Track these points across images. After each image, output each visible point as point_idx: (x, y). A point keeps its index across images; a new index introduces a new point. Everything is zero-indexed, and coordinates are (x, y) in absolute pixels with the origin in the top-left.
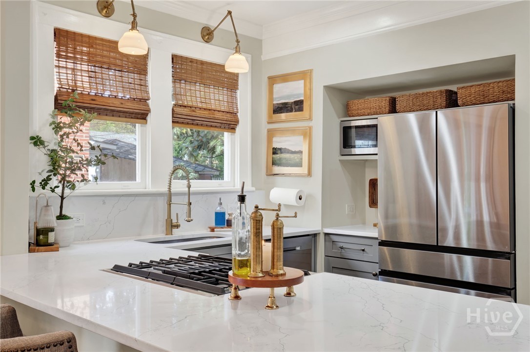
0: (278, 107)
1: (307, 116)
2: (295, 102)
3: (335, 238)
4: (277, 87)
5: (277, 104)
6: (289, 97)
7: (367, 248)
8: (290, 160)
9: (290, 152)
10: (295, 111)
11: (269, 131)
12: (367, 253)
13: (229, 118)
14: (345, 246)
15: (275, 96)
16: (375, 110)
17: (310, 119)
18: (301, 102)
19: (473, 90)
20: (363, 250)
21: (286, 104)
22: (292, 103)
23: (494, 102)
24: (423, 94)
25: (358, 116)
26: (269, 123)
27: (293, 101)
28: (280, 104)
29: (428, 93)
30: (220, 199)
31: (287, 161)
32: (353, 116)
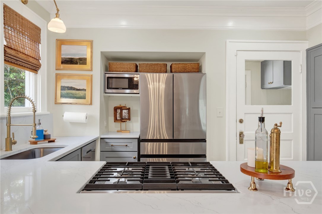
0: (66, 60)
1: (89, 68)
2: (79, 59)
3: (107, 140)
4: (64, 47)
5: (65, 58)
6: (74, 55)
7: (128, 144)
8: (75, 95)
9: (76, 89)
10: (80, 64)
11: (57, 75)
12: (129, 147)
13: (37, 63)
14: (114, 144)
15: (62, 53)
16: (127, 69)
17: (91, 70)
18: (85, 59)
19: (180, 66)
20: (127, 146)
21: (72, 59)
22: (77, 59)
23: (189, 72)
24: (155, 64)
25: (116, 71)
26: (56, 70)
27: (78, 58)
28: (67, 58)
29: (157, 64)
30: (39, 120)
31: (73, 95)
32: (112, 71)
